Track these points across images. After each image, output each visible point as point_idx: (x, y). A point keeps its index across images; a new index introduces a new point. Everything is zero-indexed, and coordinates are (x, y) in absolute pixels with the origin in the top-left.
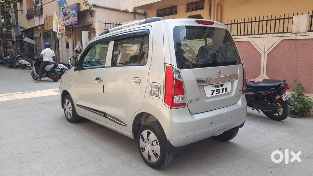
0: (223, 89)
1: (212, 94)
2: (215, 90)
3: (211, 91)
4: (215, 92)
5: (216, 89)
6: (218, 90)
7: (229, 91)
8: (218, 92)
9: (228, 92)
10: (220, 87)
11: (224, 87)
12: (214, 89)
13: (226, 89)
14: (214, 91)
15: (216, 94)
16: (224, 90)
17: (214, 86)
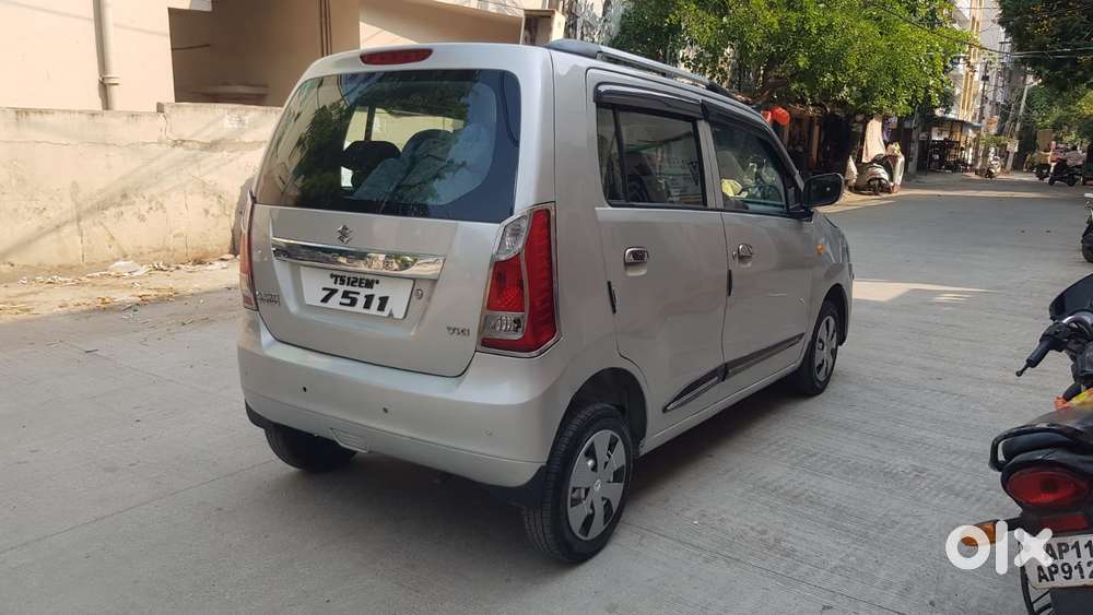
0: (369, 299)
1: (325, 300)
2: (336, 291)
3: (324, 289)
4: (337, 298)
5: (342, 288)
6: (351, 295)
7: (399, 314)
8: (348, 301)
9: (391, 315)
10: (360, 286)
11: (378, 291)
12: (334, 287)
13: (384, 300)
14: (333, 292)
15: (341, 304)
16: (376, 303)
17: (337, 277)
